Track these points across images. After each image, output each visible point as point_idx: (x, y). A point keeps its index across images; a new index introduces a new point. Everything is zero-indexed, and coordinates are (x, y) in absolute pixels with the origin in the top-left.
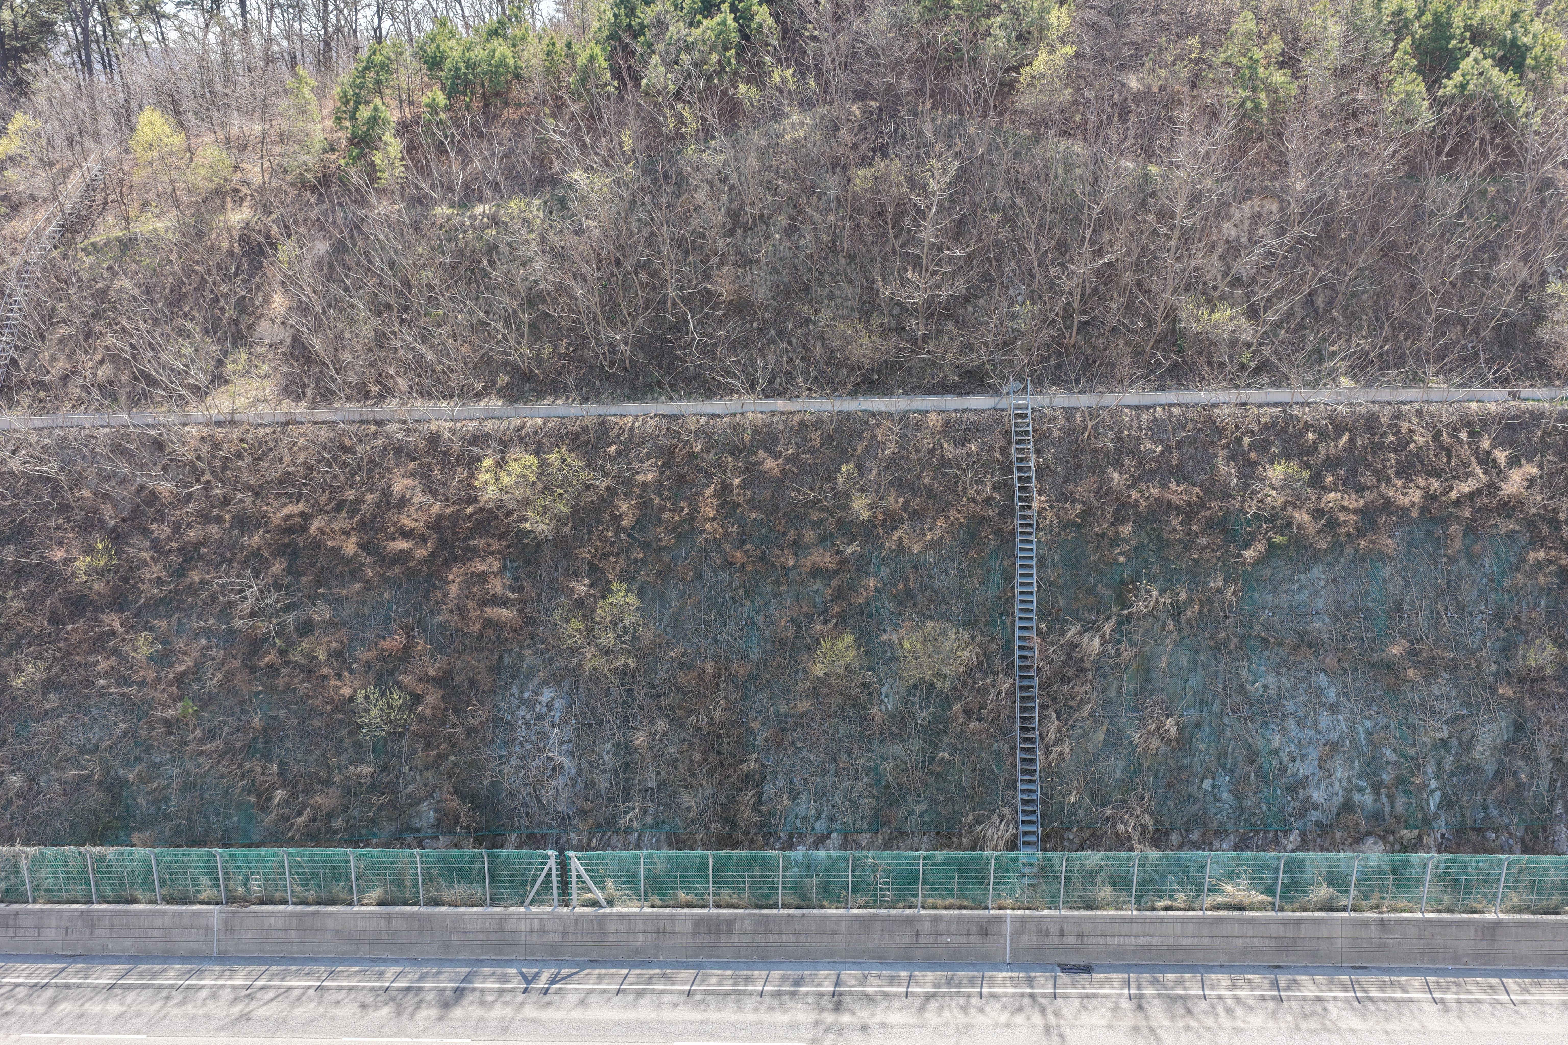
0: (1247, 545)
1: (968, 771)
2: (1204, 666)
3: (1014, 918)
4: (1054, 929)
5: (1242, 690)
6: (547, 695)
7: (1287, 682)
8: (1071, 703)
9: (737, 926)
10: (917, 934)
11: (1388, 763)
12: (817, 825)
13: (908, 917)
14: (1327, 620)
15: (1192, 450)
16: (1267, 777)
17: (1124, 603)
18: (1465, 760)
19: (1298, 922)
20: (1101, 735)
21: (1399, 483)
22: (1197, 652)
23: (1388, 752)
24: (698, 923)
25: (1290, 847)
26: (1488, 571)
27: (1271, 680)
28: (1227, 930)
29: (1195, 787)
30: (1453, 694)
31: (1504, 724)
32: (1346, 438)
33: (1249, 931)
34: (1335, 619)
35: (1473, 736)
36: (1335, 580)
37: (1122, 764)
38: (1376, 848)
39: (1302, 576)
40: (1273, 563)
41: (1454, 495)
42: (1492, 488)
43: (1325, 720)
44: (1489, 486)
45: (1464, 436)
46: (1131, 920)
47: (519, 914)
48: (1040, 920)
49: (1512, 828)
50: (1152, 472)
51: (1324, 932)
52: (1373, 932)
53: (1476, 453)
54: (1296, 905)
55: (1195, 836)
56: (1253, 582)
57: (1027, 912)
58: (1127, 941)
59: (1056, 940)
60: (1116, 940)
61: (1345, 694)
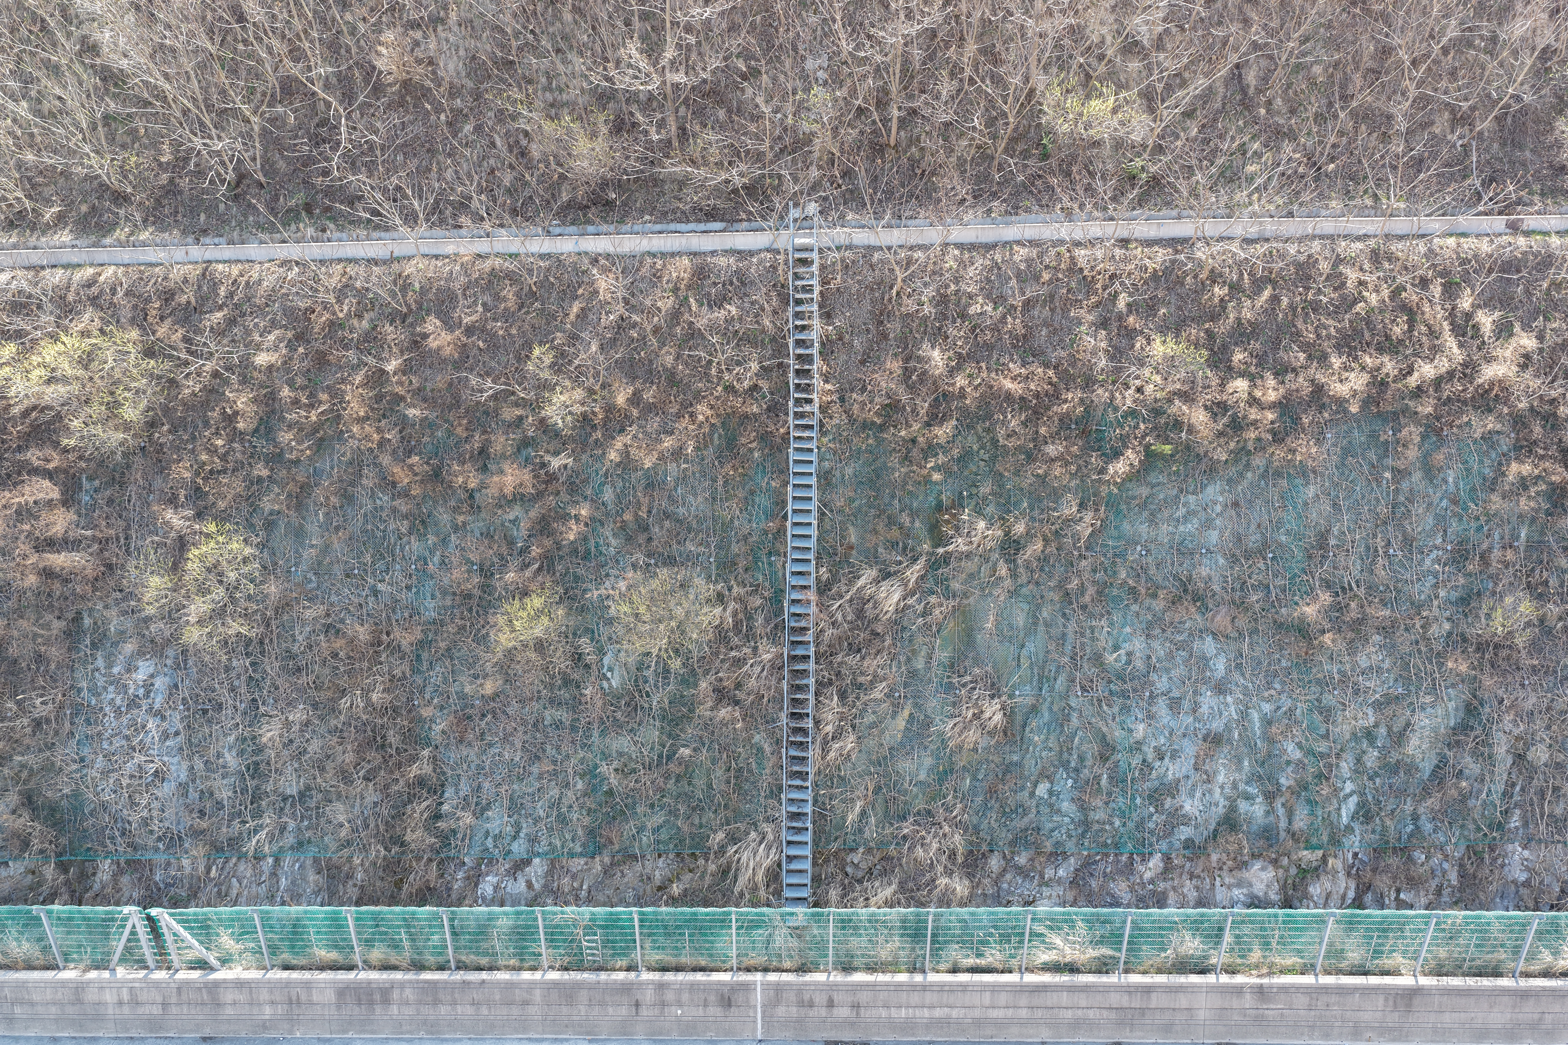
0: (1117, 454)
1: (719, 773)
2: (1047, 625)
3: (766, 986)
5: (1097, 659)
6: (144, 669)
7: (1160, 649)
8: (862, 679)
9: (396, 994)
10: (637, 1005)
11: (1288, 763)
12: (515, 847)
13: (620, 981)
14: (1221, 561)
15: (1046, 312)
16: (1124, 781)
17: (939, 540)
18: (1394, 756)
19: (1148, 990)
20: (901, 723)
21: (1336, 361)
22: (1039, 607)
23: (1290, 747)
24: (343, 992)
25: (1148, 876)
26: (1452, 488)
27: (1138, 645)
28: (1052, 999)
29: (1026, 794)
30: (1386, 665)
31: (1452, 705)
32: (1267, 293)
33: (1082, 1000)
34: (1233, 560)
35: (1408, 724)
36: (1236, 504)
37: (928, 761)
38: (1263, 875)
39: (1192, 498)
40: (1153, 478)
41: (1413, 381)
42: (1469, 368)
43: (1208, 701)
44: (1465, 365)
45: (1436, 290)
46: (923, 986)
47: (100, 981)
48: (801, 987)
49: (1449, 849)
50: (987, 347)
51: (1183, 1001)
52: (1248, 1001)
53: (1452, 315)
54: (1147, 966)
55: (1022, 859)
56: (1123, 507)
57: (784, 977)
58: (918, 1013)
59: (823, 1012)
60: (903, 1013)
61: (1239, 666)
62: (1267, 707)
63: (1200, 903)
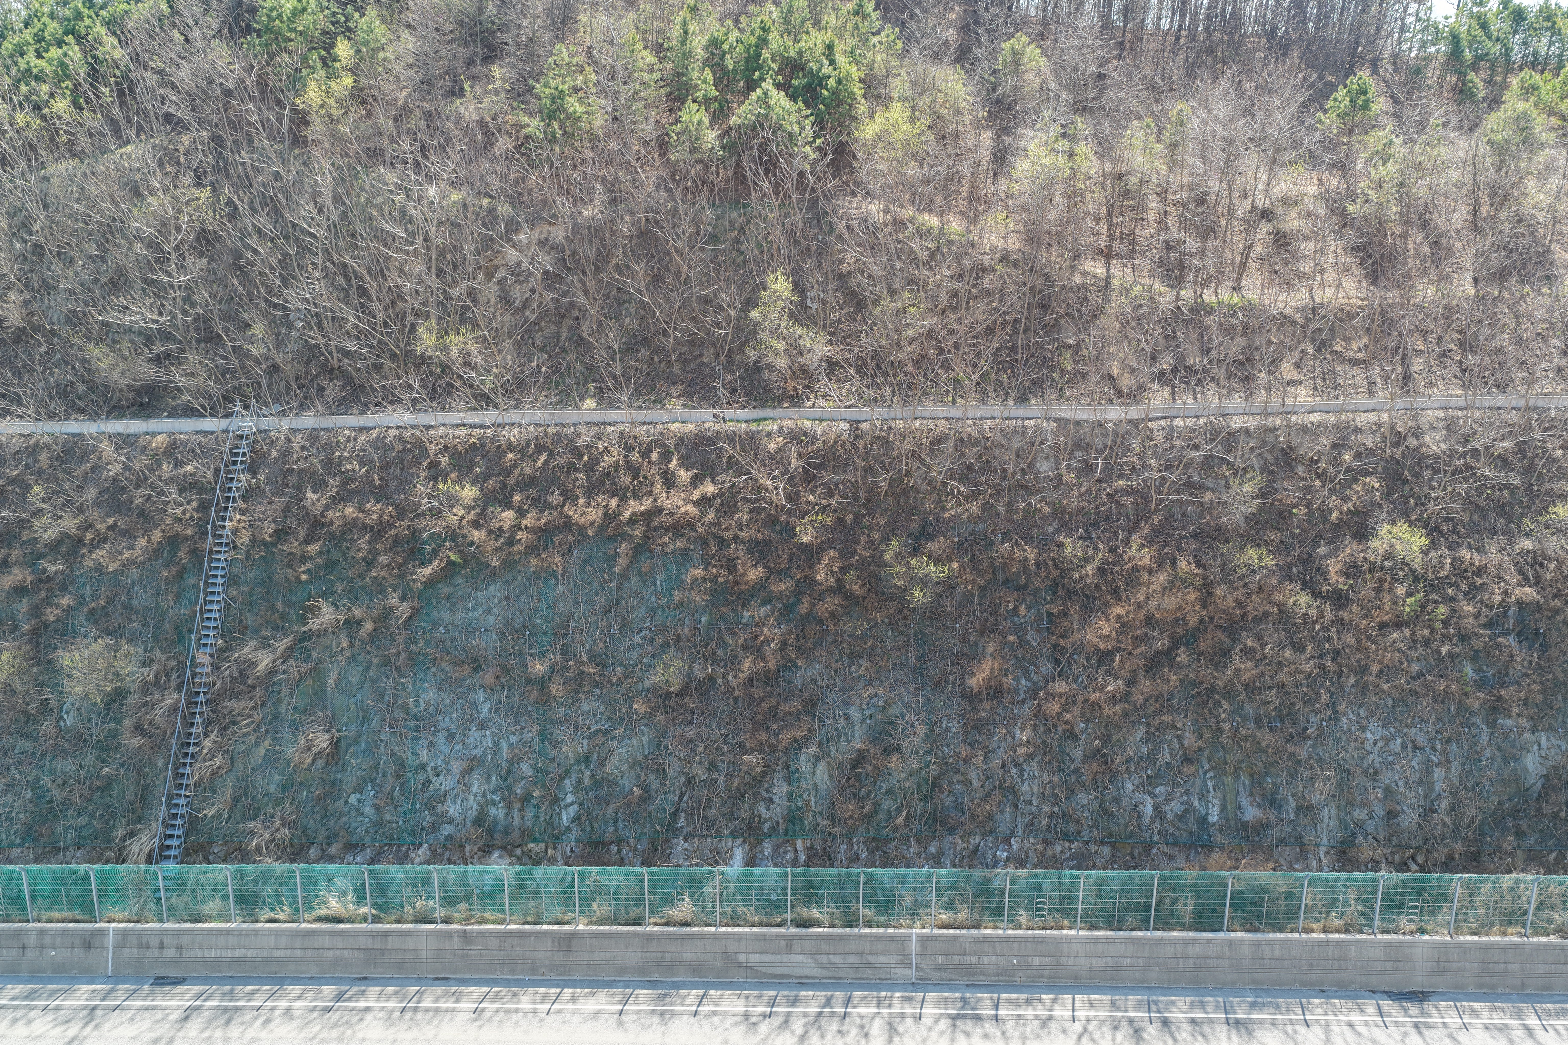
0: (427, 562)
1: (132, 786)
2: (373, 682)
3: (117, 931)
4: (154, 942)
5: (403, 705)
7: (446, 698)
8: (236, 719)
10: (24, 948)
11: (523, 778)
13: (15, 930)
14: (494, 637)
16: (409, 791)
17: (303, 621)
18: (601, 775)
19: (386, 934)
20: (262, 751)
21: (582, 502)
22: (368, 668)
23: (525, 767)
25: (417, 860)
27: (431, 695)
28: (318, 942)
29: (342, 802)
30: (601, 710)
31: (645, 739)
32: (542, 458)
33: (340, 943)
34: (502, 636)
35: (609, 751)
37: (277, 778)
38: (501, 861)
39: (479, 594)
40: (455, 580)
41: (627, 514)
43: (475, 734)
45: (654, 456)
46: (228, 932)
48: (140, 934)
49: (632, 842)
50: (355, 492)
51: (411, 944)
52: (456, 943)
54: (393, 917)
55: (333, 850)
56: (434, 601)
57: (131, 925)
58: (224, 953)
59: (156, 953)
60: (213, 953)
61: (497, 710)
62: (513, 739)
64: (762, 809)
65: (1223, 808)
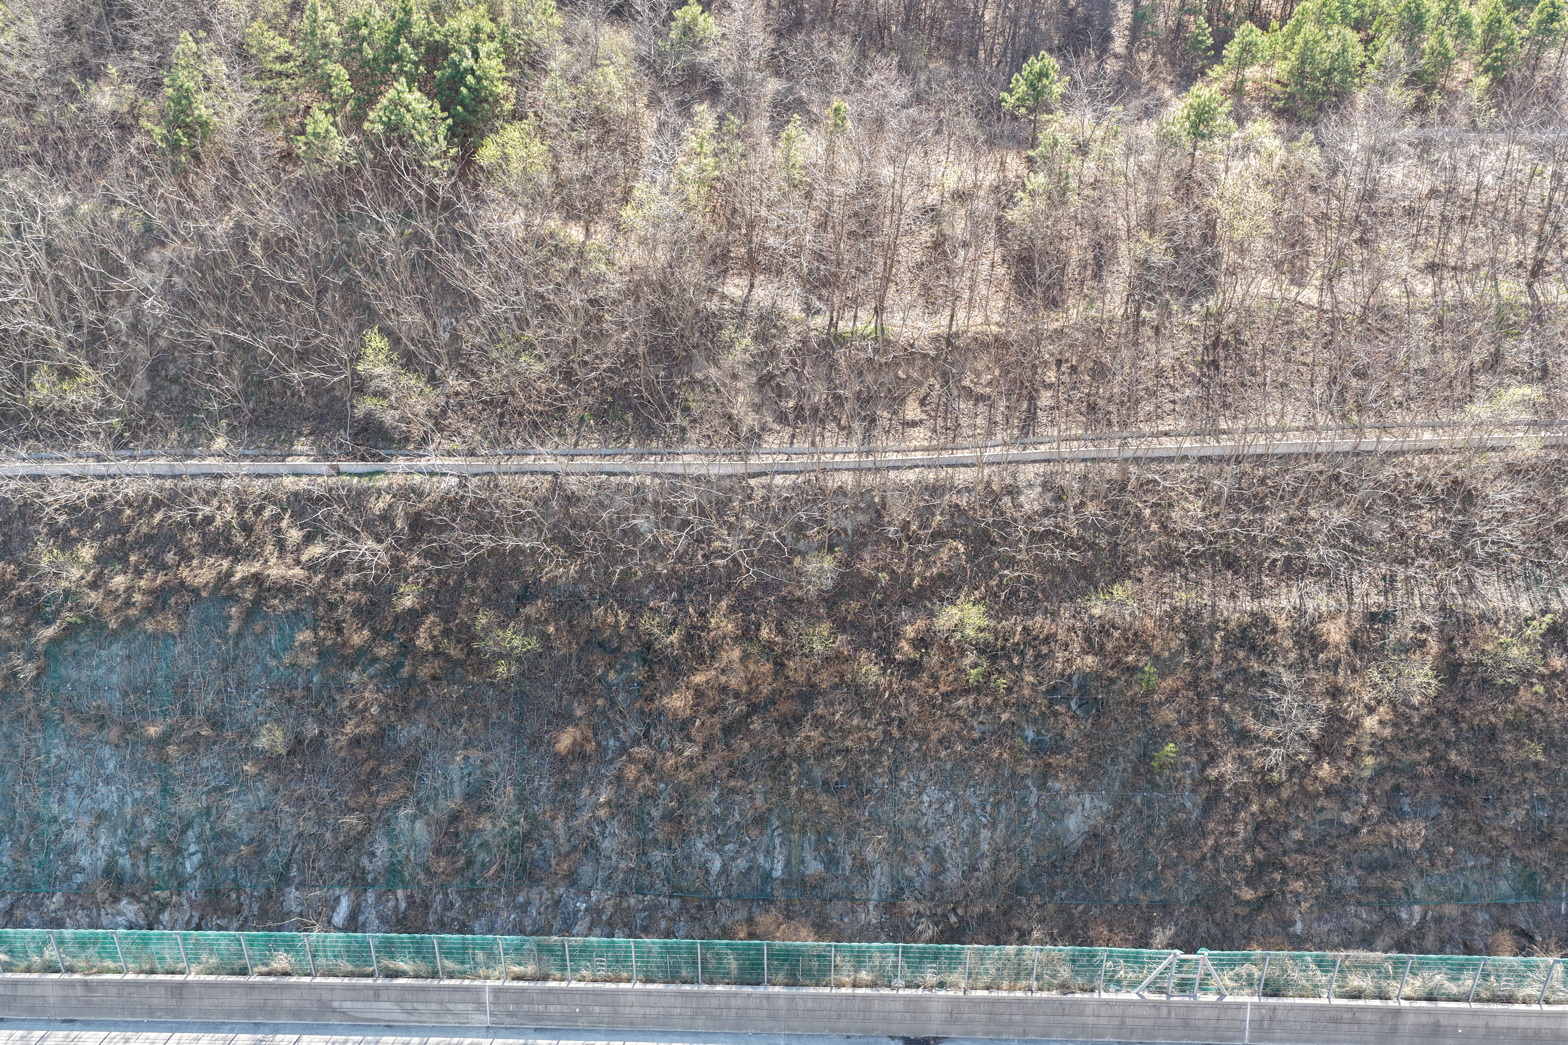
7: (75, 754)
11: (146, 832)
14: (118, 695)
18: (219, 828)
30: (218, 766)
34: (125, 694)
38: (130, 905)
39: (102, 652)
41: (238, 576)
45: (267, 514)
51: (39, 991)
61: (122, 767)
62: (138, 794)
63: (91, 926)
64: (365, 861)
65: (788, 863)
